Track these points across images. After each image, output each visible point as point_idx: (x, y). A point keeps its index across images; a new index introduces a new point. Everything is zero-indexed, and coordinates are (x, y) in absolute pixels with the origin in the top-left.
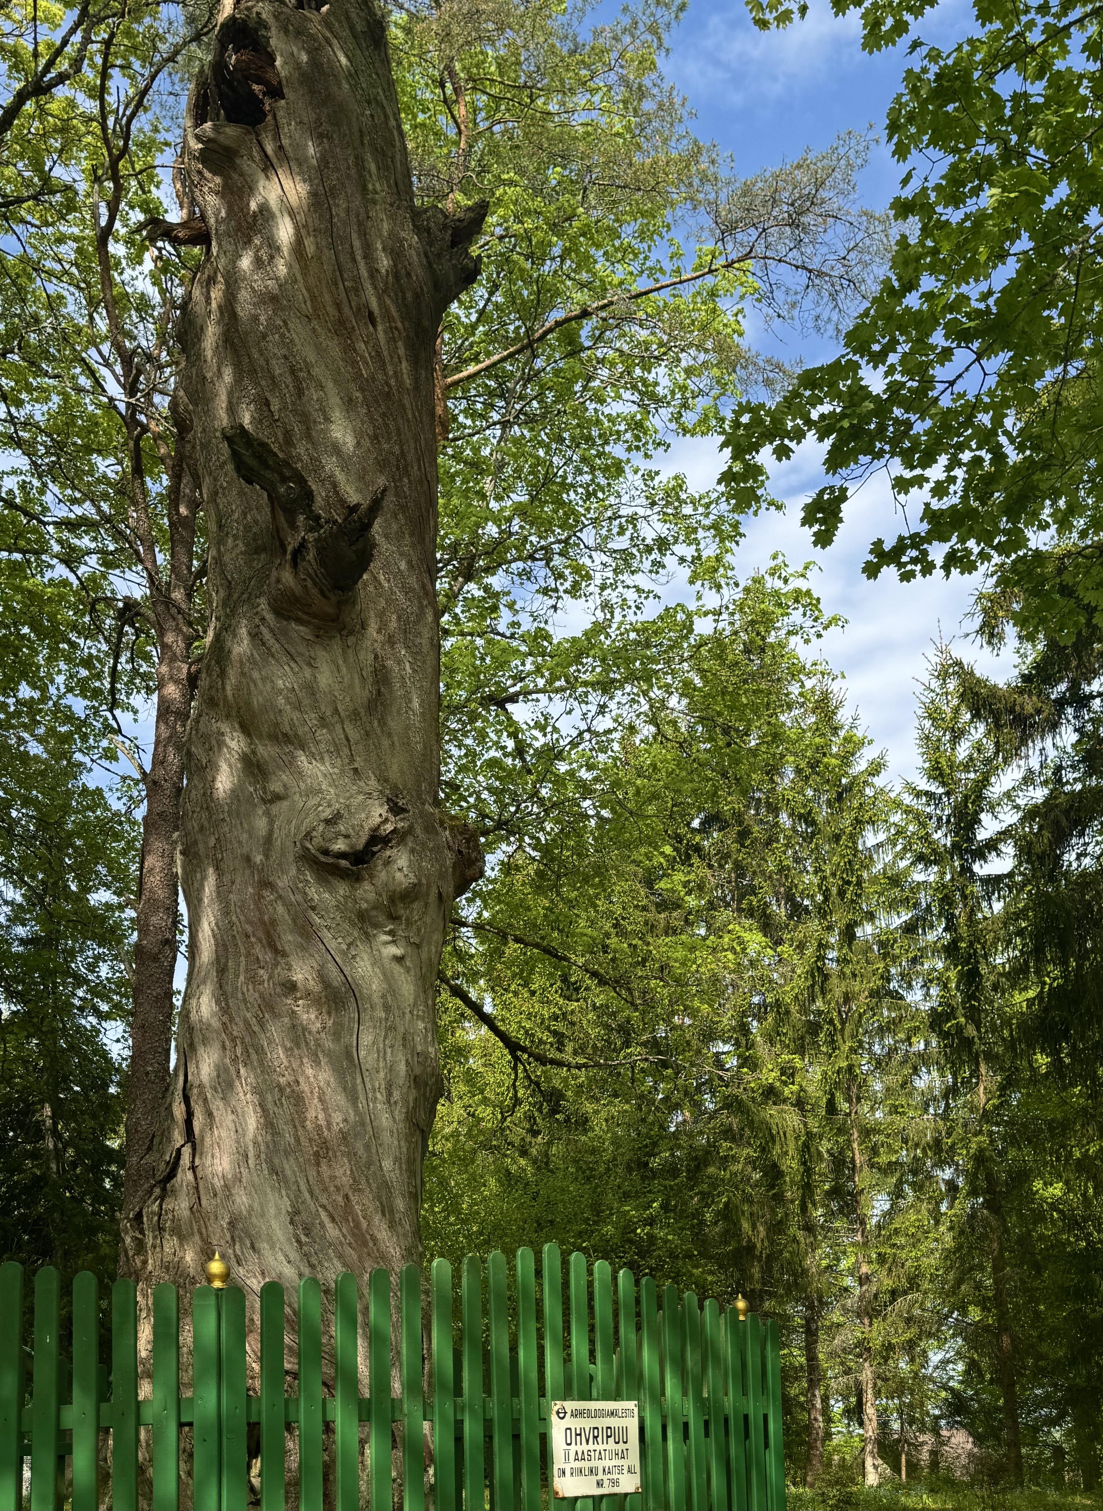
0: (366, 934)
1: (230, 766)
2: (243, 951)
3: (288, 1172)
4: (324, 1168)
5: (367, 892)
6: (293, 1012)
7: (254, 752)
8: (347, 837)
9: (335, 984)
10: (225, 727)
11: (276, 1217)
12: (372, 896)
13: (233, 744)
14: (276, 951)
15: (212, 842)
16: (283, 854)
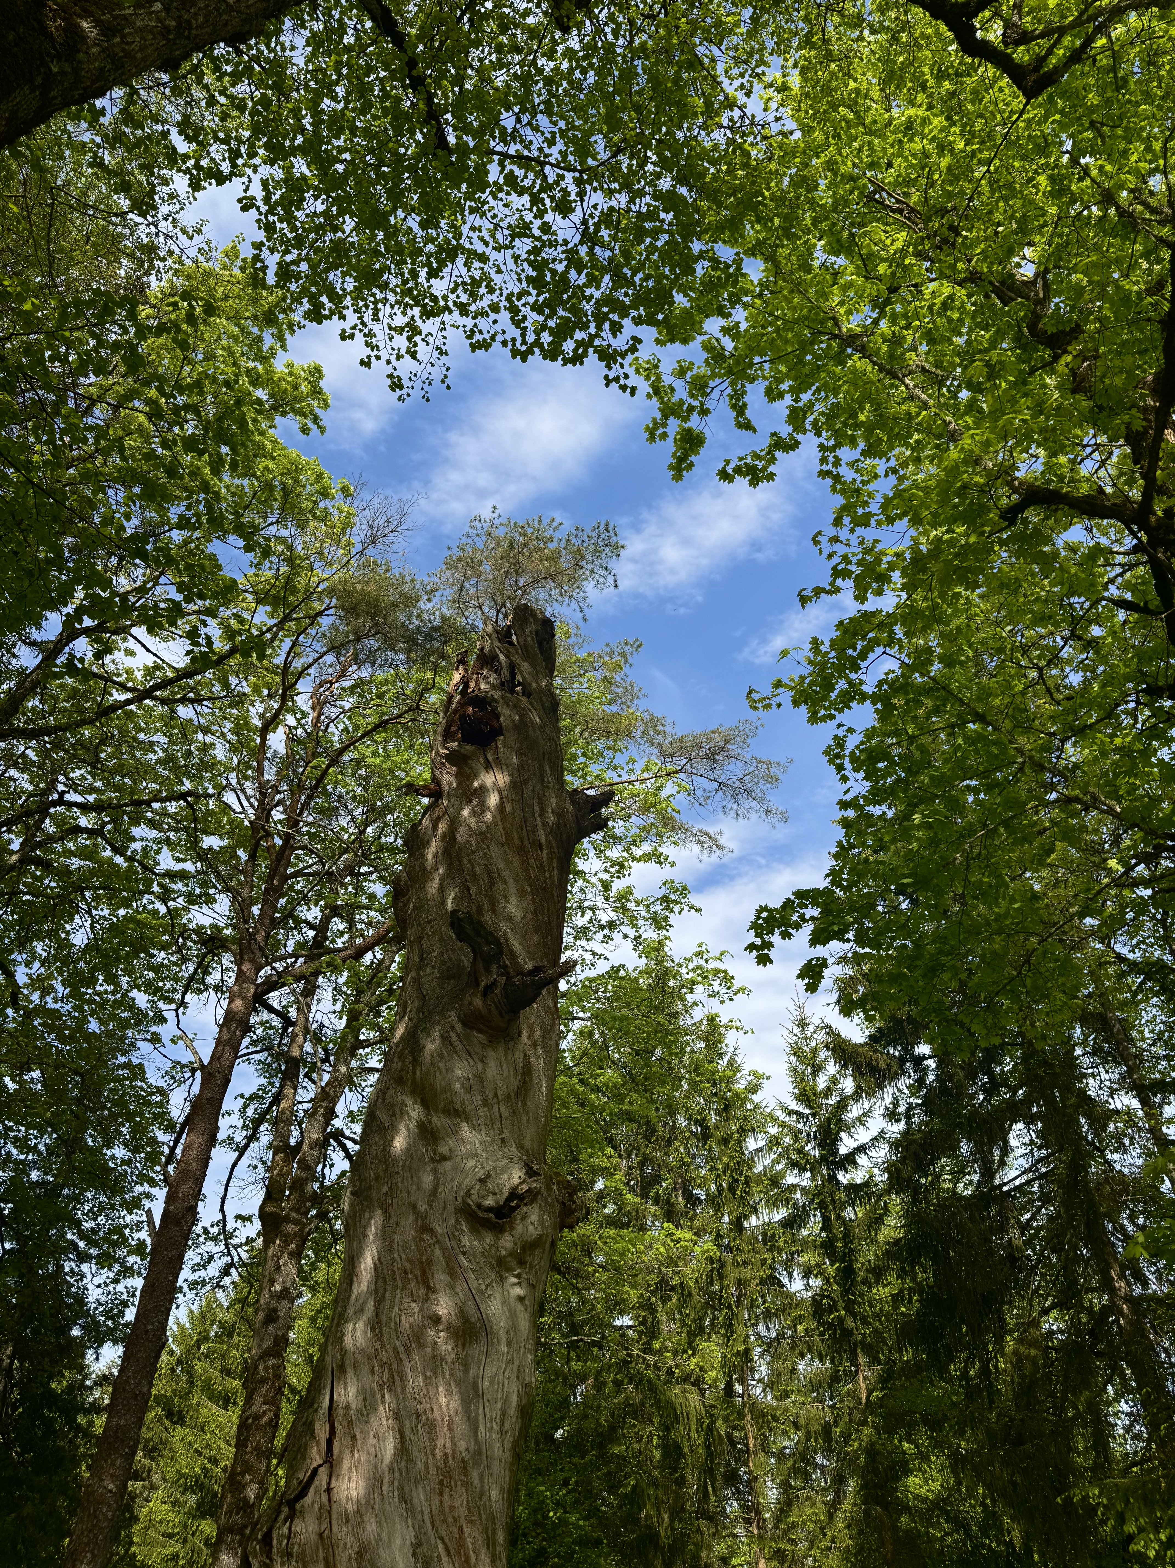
0: (501, 1276)
1: (408, 1130)
2: (399, 1284)
3: (416, 1501)
4: (446, 1497)
5: (507, 1242)
6: (435, 1343)
7: (430, 1122)
8: (495, 1194)
9: (473, 1320)
10: (409, 1101)
11: (401, 1549)
12: (509, 1245)
13: (414, 1114)
14: (428, 1288)
15: (385, 1189)
16: (445, 1207)
